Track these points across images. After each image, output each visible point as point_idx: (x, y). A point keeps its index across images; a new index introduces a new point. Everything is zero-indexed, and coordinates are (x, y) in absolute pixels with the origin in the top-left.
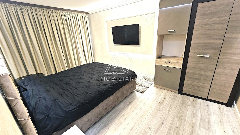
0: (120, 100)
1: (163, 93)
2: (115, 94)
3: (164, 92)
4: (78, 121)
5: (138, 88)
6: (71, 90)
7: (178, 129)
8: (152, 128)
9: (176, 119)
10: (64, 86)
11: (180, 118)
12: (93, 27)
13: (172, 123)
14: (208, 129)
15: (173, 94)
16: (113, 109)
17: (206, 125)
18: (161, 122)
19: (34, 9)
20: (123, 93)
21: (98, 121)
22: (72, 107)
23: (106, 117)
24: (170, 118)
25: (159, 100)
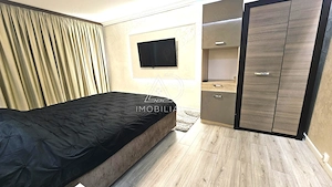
0: (155, 142)
1: (214, 130)
2: (146, 132)
3: (216, 128)
4: (85, 178)
5: (178, 125)
6: (72, 127)
7: (245, 175)
8: (208, 178)
9: (239, 162)
10: (61, 122)
11: (243, 161)
12: (109, 44)
13: (234, 168)
14: (284, 171)
15: (227, 130)
16: (144, 157)
17: (279, 166)
18: (218, 169)
19: (12, 8)
20: (158, 132)
21: (121, 178)
22: (74, 152)
23: (133, 171)
24: (230, 162)
25: (211, 139)
